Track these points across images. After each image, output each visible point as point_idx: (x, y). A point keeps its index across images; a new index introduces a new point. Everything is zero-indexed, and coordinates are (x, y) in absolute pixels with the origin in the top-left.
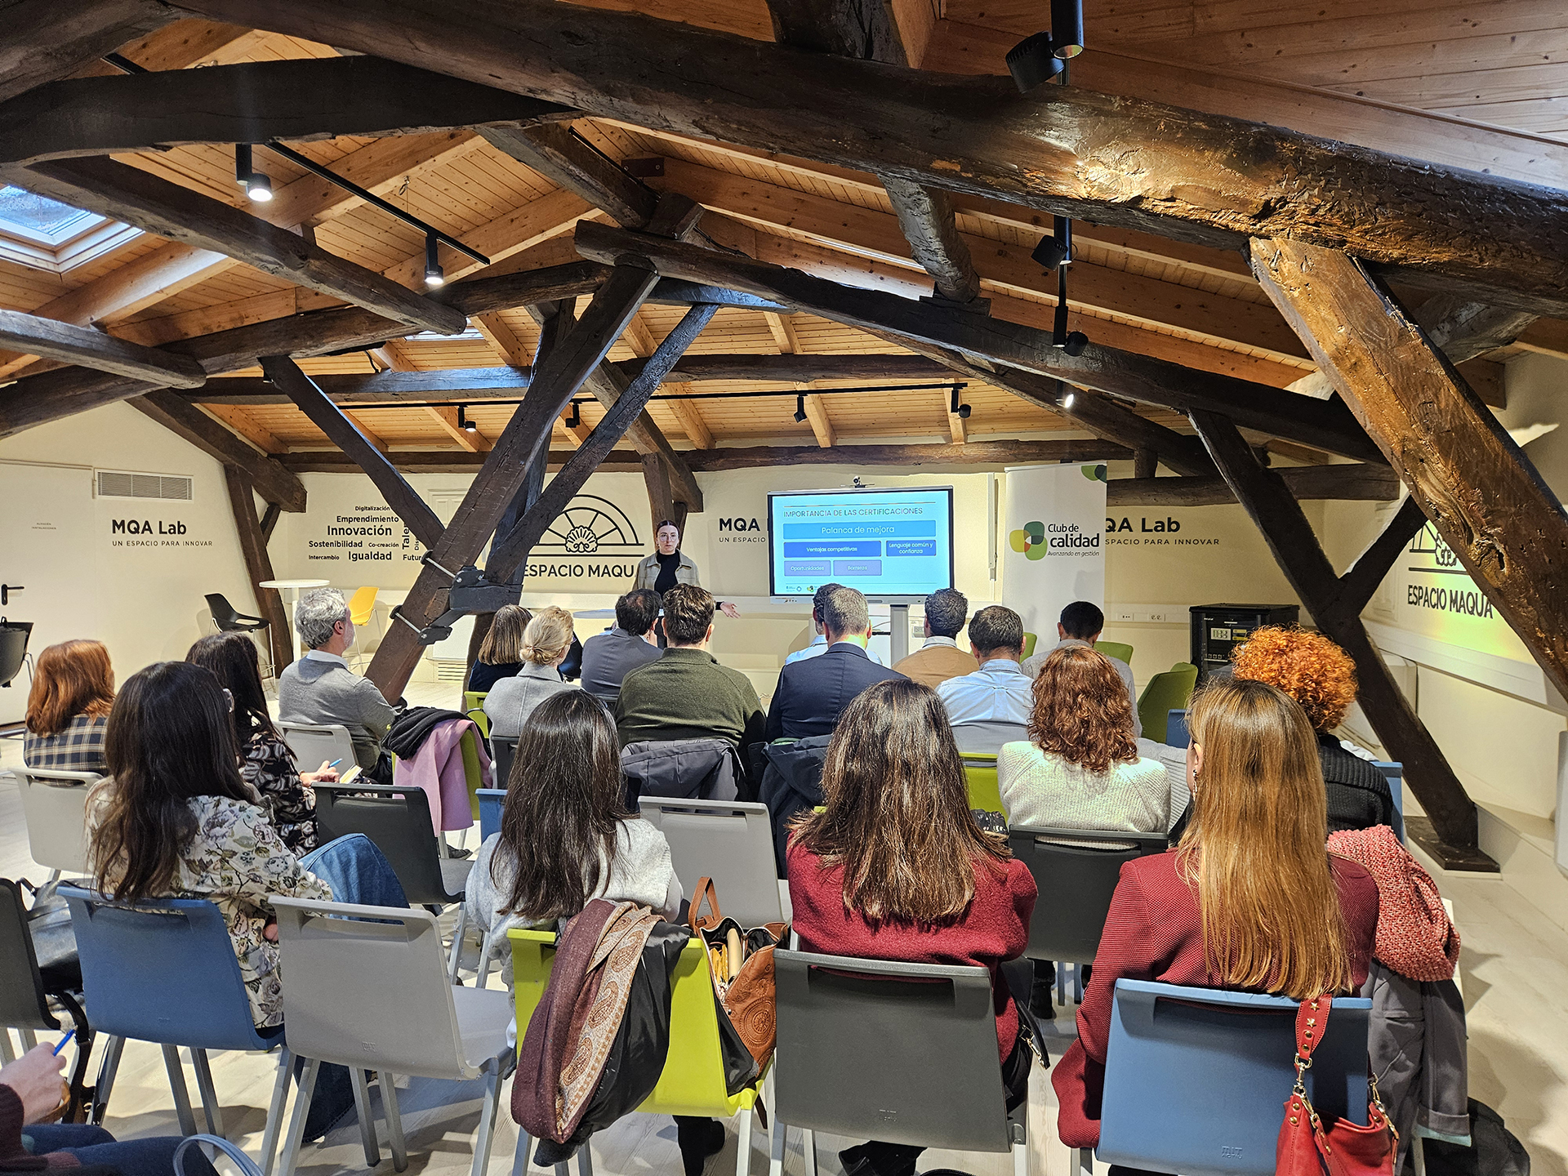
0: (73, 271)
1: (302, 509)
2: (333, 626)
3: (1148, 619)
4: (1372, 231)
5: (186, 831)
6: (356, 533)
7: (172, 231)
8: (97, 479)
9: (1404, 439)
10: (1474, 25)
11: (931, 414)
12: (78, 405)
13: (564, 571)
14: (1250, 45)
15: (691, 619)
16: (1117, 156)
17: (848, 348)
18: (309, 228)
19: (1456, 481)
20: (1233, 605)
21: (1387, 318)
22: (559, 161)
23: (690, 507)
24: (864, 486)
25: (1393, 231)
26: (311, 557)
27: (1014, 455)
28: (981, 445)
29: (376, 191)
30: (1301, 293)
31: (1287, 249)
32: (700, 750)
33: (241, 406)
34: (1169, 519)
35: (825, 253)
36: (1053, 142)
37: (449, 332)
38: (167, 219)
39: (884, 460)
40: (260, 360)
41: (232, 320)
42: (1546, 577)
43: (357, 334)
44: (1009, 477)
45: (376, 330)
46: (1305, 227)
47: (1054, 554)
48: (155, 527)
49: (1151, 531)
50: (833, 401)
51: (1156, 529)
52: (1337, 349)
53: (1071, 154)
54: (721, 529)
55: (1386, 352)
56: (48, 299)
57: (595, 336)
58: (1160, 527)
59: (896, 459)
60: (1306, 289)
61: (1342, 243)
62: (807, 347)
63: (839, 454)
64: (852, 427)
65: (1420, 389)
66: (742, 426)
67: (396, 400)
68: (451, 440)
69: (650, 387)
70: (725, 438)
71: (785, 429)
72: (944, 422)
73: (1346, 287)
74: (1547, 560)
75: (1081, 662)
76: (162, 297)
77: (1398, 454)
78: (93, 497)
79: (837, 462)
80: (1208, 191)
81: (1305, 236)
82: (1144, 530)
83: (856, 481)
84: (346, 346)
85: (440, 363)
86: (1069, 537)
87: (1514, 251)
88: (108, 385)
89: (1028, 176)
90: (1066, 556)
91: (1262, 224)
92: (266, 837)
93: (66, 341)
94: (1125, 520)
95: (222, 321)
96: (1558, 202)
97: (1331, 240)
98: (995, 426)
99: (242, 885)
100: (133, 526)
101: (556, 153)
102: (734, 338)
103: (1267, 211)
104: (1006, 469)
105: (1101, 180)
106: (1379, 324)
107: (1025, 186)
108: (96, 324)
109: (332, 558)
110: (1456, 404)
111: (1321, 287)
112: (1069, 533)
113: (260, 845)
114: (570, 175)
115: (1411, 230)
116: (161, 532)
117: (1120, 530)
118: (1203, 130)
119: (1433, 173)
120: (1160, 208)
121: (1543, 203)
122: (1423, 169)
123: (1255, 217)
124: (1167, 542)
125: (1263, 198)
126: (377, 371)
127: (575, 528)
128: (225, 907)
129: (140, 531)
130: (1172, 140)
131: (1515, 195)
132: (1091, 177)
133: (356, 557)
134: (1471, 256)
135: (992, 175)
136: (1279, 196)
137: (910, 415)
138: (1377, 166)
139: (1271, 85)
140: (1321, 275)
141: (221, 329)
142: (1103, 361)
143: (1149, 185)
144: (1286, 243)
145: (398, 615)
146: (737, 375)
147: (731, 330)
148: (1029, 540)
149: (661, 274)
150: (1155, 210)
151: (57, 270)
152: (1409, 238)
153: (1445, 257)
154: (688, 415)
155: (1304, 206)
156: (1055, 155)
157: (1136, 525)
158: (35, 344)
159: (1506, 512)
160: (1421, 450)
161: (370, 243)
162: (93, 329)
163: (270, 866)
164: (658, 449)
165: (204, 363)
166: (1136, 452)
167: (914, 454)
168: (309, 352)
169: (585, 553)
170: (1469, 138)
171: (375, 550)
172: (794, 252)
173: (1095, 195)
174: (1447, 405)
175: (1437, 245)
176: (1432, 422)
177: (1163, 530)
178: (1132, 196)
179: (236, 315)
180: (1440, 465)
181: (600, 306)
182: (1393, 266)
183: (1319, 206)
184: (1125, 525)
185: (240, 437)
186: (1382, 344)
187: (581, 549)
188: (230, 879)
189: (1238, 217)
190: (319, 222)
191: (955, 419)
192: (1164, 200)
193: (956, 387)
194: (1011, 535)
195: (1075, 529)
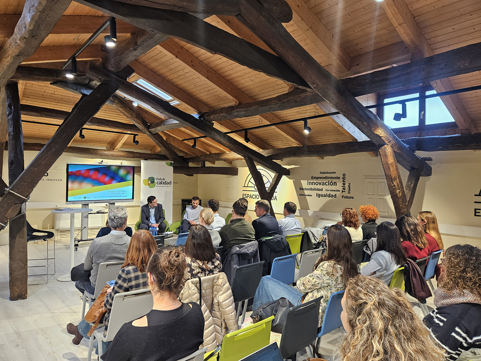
28: (123, 152)
39: (90, 153)
47: (158, 186)
59: (95, 153)
86: (162, 182)
90: (161, 187)
112: (162, 181)
148: (150, 182)
167: (101, 152)
193: (135, 135)
194: (144, 181)
195: (164, 179)
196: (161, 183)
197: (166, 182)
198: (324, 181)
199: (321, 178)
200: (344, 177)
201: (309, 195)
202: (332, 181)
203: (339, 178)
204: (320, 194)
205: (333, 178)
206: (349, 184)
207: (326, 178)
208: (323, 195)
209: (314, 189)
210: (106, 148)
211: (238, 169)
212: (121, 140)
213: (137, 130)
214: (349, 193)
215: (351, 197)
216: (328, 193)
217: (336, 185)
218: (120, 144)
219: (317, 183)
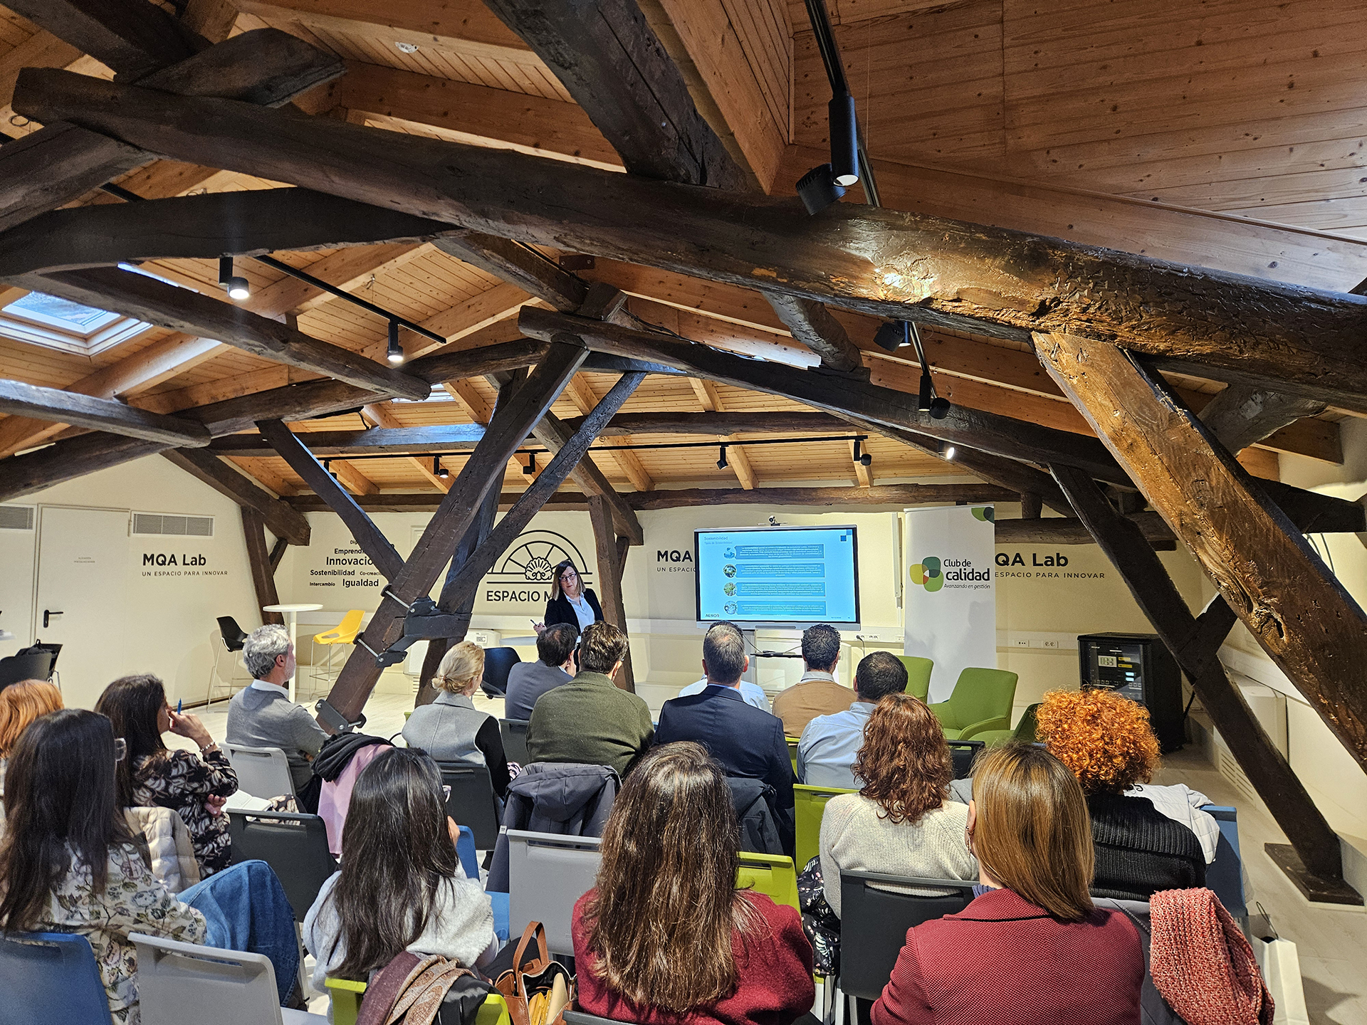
0: (100, 355)
1: (306, 543)
2: (275, 659)
3: (1042, 646)
4: (1139, 326)
5: (59, 868)
6: (350, 563)
7: (171, 324)
8: (133, 520)
9: (1181, 514)
10: (1255, 139)
11: (840, 461)
12: (104, 462)
13: (523, 596)
14: (1055, 161)
15: (600, 653)
16: (909, 264)
17: (764, 406)
18: (292, 317)
19: (1231, 553)
20: (1118, 634)
21: (1157, 404)
22: (497, 261)
23: (631, 540)
24: (779, 524)
25: (1158, 326)
26: (311, 584)
27: (914, 496)
28: (884, 488)
29: (344, 288)
30: (1078, 381)
31: (1064, 343)
32: (586, 774)
33: (259, 458)
34: (1058, 554)
35: (736, 328)
36: (854, 252)
37: (416, 398)
38: (166, 314)
39: (800, 500)
40: (257, 423)
41: (235, 391)
42: (1323, 646)
43: (339, 401)
44: (908, 515)
45: (355, 397)
46: (1079, 323)
47: (951, 586)
48: (179, 560)
49: (1042, 565)
50: (753, 450)
51: (1046, 563)
52: (1114, 431)
53: (868, 262)
54: (659, 560)
55: (1158, 434)
56: (81, 377)
57: (534, 401)
58: (1050, 561)
59: (810, 500)
60: (1082, 377)
61: (1113, 337)
62: (727, 406)
63: (760, 495)
64: (771, 472)
65: (1191, 469)
66: (676, 471)
67: (382, 452)
68: (430, 484)
69: (587, 440)
70: (663, 482)
71: (713, 474)
72: (851, 469)
73: (1119, 375)
74: (1324, 629)
75: (908, 713)
76: (173, 374)
77: (1178, 527)
78: (128, 535)
79: (759, 502)
80: (990, 292)
81: (1079, 331)
82: (1035, 564)
83: (771, 520)
84: (329, 410)
85: (422, 420)
86: (963, 571)
87: (1271, 344)
88: (130, 445)
89: (834, 281)
90: (960, 588)
91: (1041, 320)
92: (135, 873)
93: (90, 412)
94: (1018, 555)
95: (226, 392)
96: (1308, 299)
97: (1103, 334)
98: (897, 472)
99: (110, 918)
100: (161, 559)
101: (494, 254)
102: (665, 398)
103: (1043, 310)
104: (905, 510)
105: (896, 284)
106: (1150, 409)
107: (833, 289)
108: (118, 397)
109: (329, 584)
110: (1226, 481)
111: (1096, 376)
112: (963, 568)
113: (127, 880)
114: (508, 271)
115: (1174, 326)
116: (184, 564)
117: (1013, 564)
118: (983, 241)
119: (1191, 276)
120: (949, 307)
121: (1293, 299)
122: (1183, 272)
123: (1033, 314)
124: (1056, 575)
125: (1039, 298)
126: (368, 428)
127: (533, 559)
128: (95, 936)
129: (167, 563)
130: (957, 250)
131: (1268, 293)
132: (887, 282)
133: (348, 584)
134: (1231, 348)
135: (804, 281)
136: (1053, 296)
137: (821, 461)
138: (1139, 270)
139: (1073, 193)
140: (1096, 365)
141: (225, 399)
142: (970, 422)
143: (937, 288)
144: (1063, 337)
145: (360, 641)
146: (667, 429)
147: (662, 392)
148: (927, 574)
149: (591, 349)
150: (944, 309)
151: (87, 353)
152: (1173, 333)
153: (1207, 350)
154: (628, 462)
155: (1075, 306)
156: (855, 263)
157: (1028, 559)
158: (67, 415)
159: (1281, 584)
160: (1197, 524)
161: (350, 327)
162: (116, 400)
163: (138, 900)
164: (602, 492)
165: (210, 426)
166: (1023, 496)
167: (826, 496)
168: (298, 416)
169: (542, 581)
170: (1256, 235)
171: (365, 578)
172: (711, 327)
173: (891, 297)
174: (1218, 483)
175: (1199, 339)
176: (1205, 498)
177: (1052, 564)
178: (923, 298)
179: (238, 387)
180: (1215, 538)
181: (538, 376)
182: (1163, 358)
183: (1089, 305)
184: (1018, 559)
185: (256, 483)
186: (1155, 428)
187: (539, 577)
188: (98, 913)
189: (1019, 315)
190: (301, 312)
191: (859, 467)
192: (951, 301)
193: (858, 439)
194: (913, 569)
195: (968, 564)
213: (846, 425)
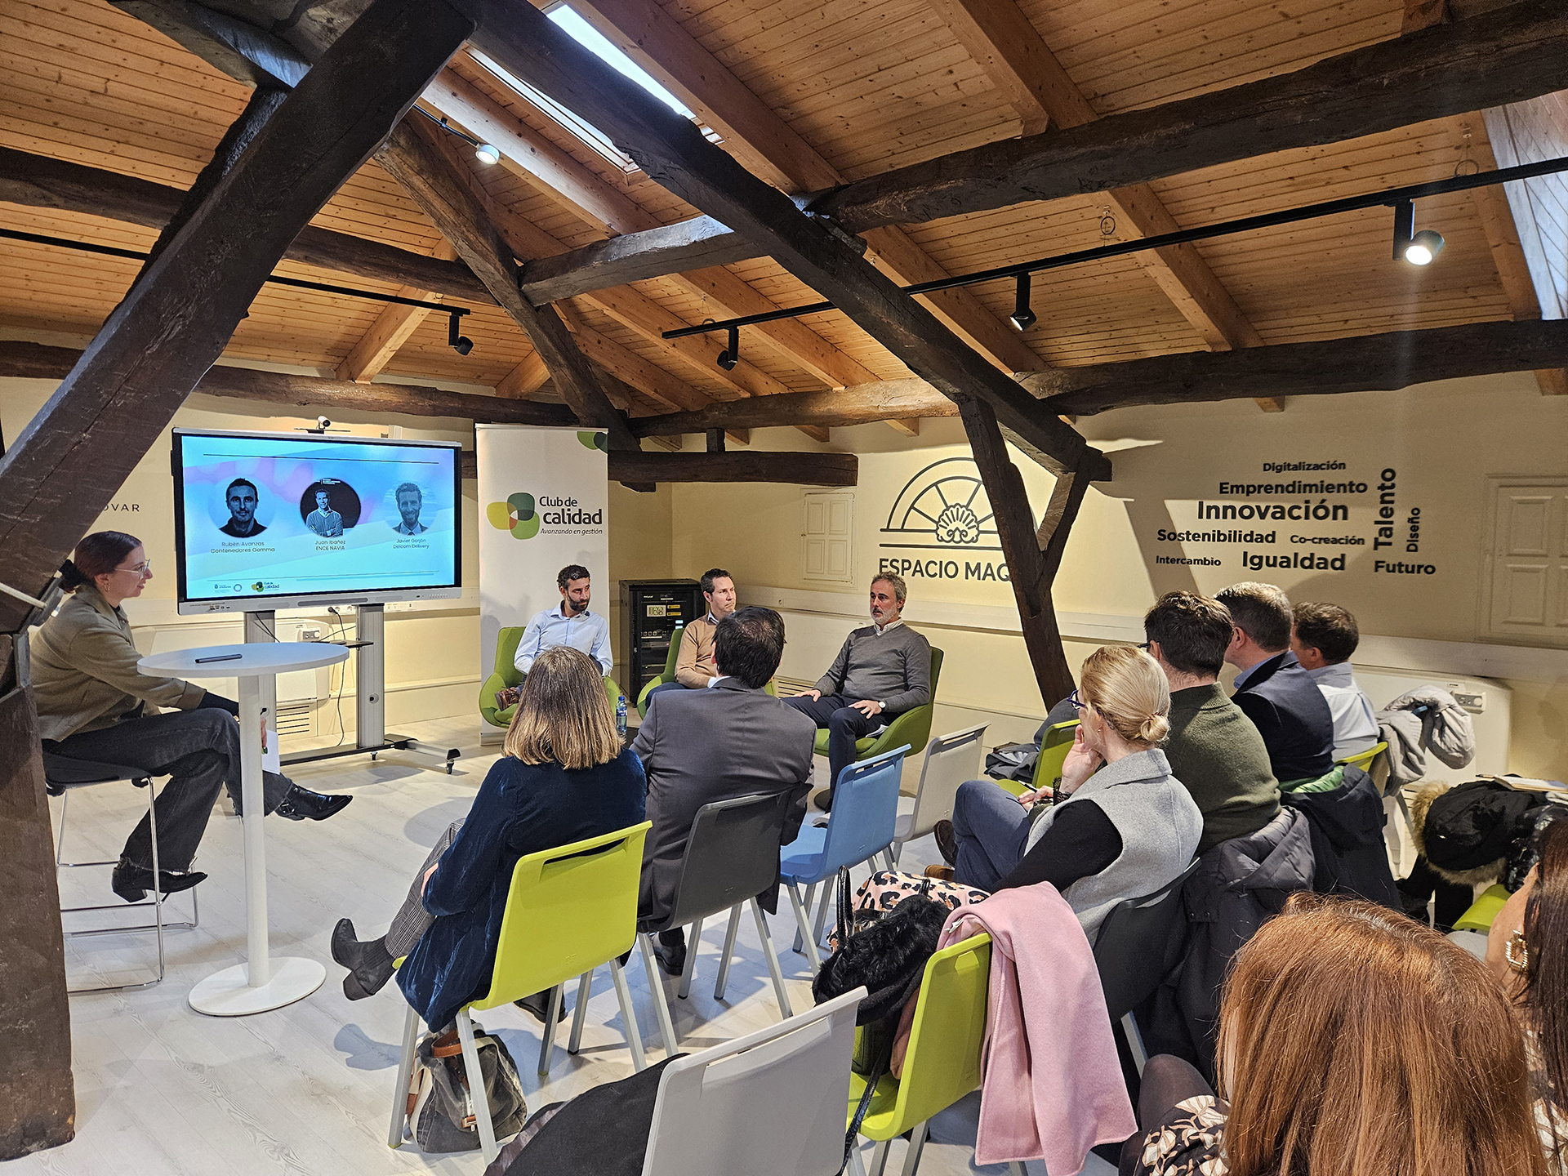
27: (434, 406)
28: (393, 389)
47: (550, 532)
86: (566, 512)
148: (515, 515)
167: (302, 390)
193: (457, 313)
194: (493, 508)
195: (572, 503)
196: (559, 519)
197: (580, 514)
198: (1288, 501)
199: (1268, 489)
200: (1388, 484)
201: (1204, 562)
202: (1323, 501)
203: (1362, 488)
204: (1261, 558)
205: (1330, 488)
206: (1416, 511)
207: (1294, 488)
208: (1279, 560)
209: (1234, 537)
210: (319, 371)
211: (856, 460)
212: (391, 335)
213: (471, 287)
214: (1412, 547)
215: (1420, 567)
216: (1304, 550)
217: (1345, 518)
218: (383, 351)
219: (1247, 512)
